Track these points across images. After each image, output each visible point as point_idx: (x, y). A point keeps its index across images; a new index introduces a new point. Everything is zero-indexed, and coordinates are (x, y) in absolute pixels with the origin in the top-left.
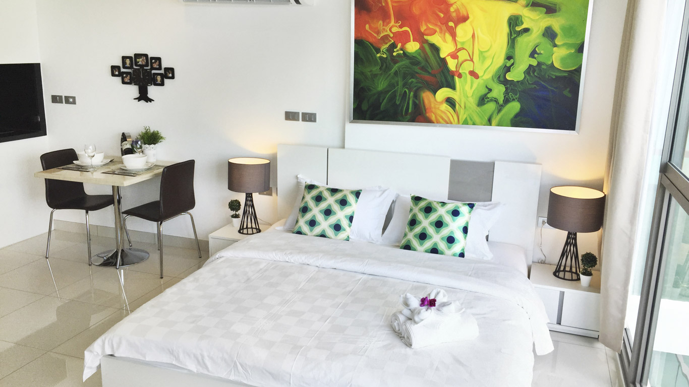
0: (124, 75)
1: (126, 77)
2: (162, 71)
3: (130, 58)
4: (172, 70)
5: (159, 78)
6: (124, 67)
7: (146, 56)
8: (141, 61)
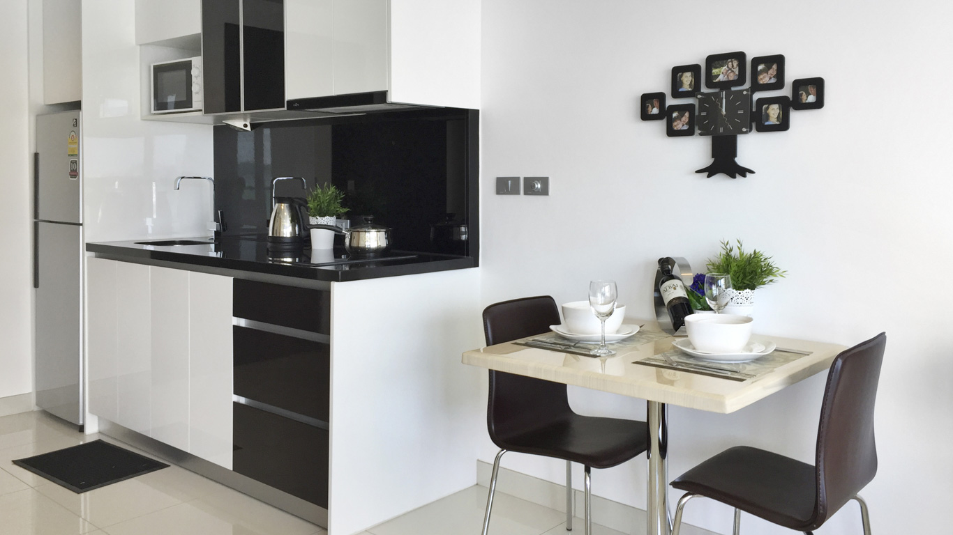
0: (675, 115)
1: (679, 118)
2: (786, 92)
3: (694, 69)
4: (817, 84)
5: (774, 111)
6: (676, 94)
7: (740, 56)
8: (723, 73)
